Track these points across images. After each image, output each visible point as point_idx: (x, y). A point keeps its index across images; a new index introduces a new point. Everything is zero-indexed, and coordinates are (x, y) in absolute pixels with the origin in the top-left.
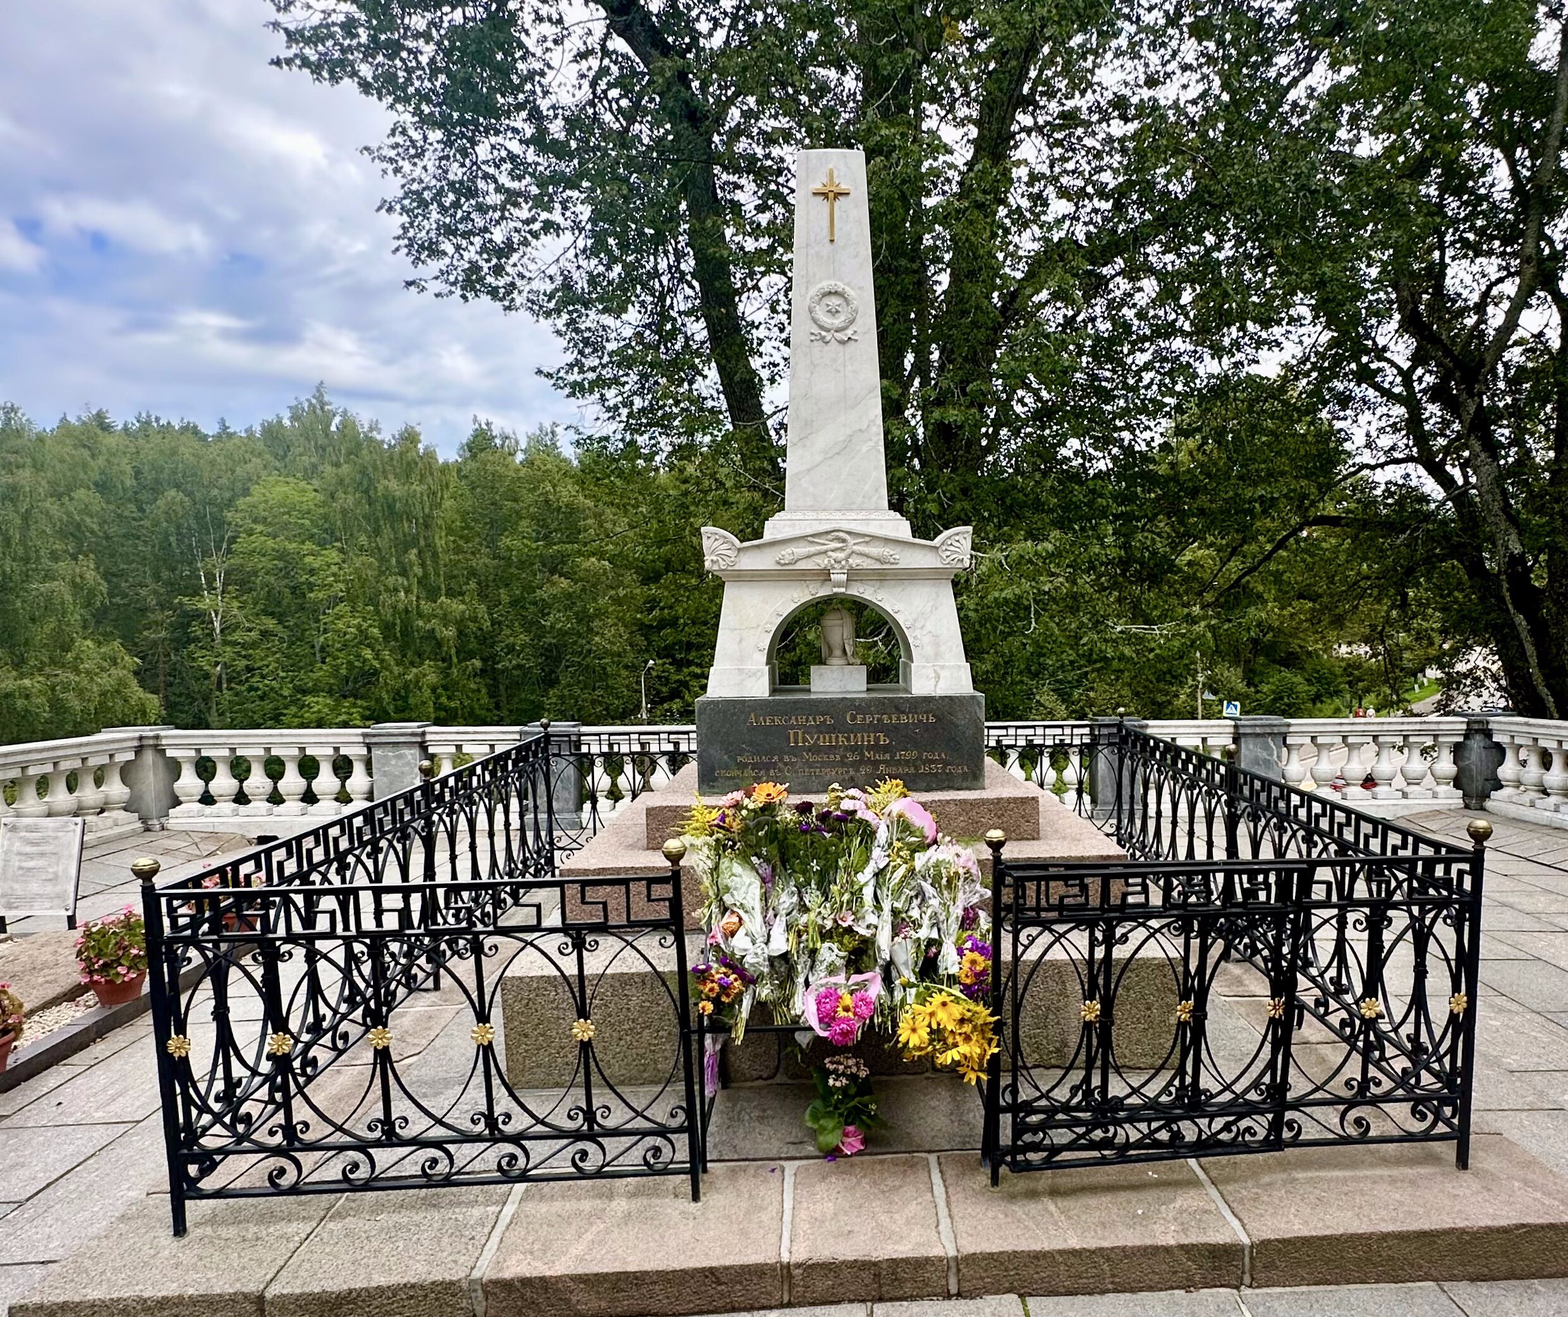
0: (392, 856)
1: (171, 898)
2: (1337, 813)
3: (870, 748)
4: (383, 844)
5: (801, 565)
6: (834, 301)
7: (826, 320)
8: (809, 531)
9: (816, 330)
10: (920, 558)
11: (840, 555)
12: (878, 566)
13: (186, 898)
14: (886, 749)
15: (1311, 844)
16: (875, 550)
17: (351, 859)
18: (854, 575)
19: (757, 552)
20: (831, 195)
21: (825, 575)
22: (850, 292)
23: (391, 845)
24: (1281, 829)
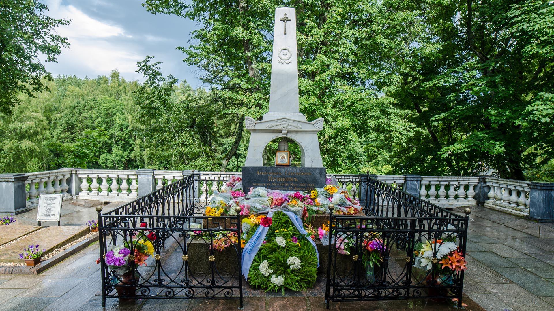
0: (154, 209)
1: (105, 217)
2: (429, 206)
3: (292, 182)
4: (152, 205)
5: (273, 128)
6: (285, 51)
7: (283, 57)
8: (276, 118)
9: (280, 60)
10: (309, 127)
11: (285, 126)
12: (296, 129)
13: (107, 217)
14: (296, 183)
15: (422, 214)
16: (295, 124)
17: (145, 209)
18: (288, 132)
19: (261, 124)
20: (285, 20)
21: (280, 131)
22: (290, 49)
23: (154, 205)
24: (413, 210)
